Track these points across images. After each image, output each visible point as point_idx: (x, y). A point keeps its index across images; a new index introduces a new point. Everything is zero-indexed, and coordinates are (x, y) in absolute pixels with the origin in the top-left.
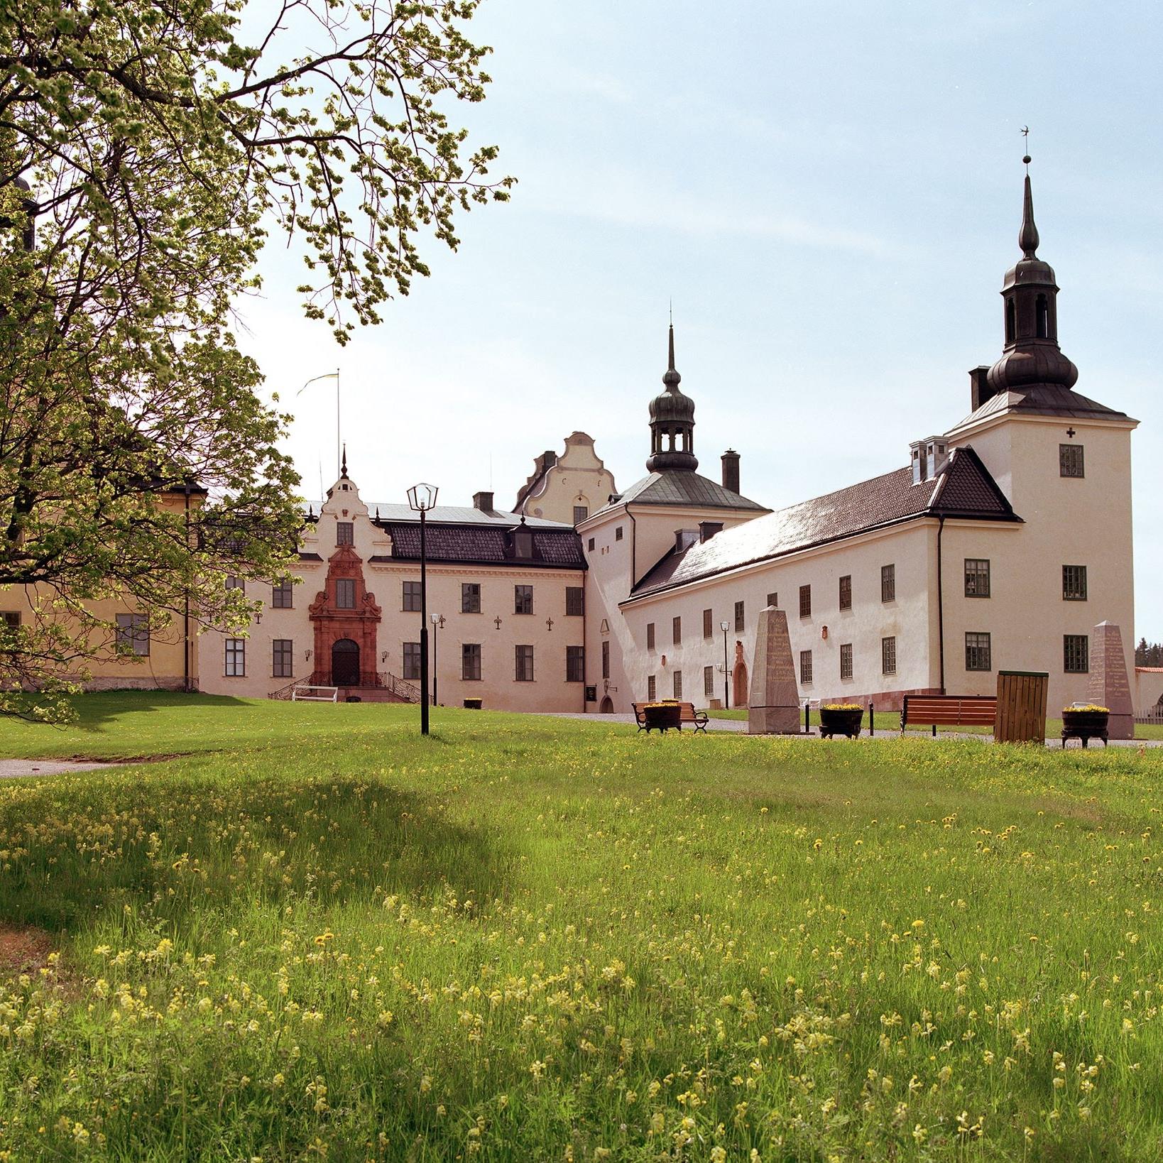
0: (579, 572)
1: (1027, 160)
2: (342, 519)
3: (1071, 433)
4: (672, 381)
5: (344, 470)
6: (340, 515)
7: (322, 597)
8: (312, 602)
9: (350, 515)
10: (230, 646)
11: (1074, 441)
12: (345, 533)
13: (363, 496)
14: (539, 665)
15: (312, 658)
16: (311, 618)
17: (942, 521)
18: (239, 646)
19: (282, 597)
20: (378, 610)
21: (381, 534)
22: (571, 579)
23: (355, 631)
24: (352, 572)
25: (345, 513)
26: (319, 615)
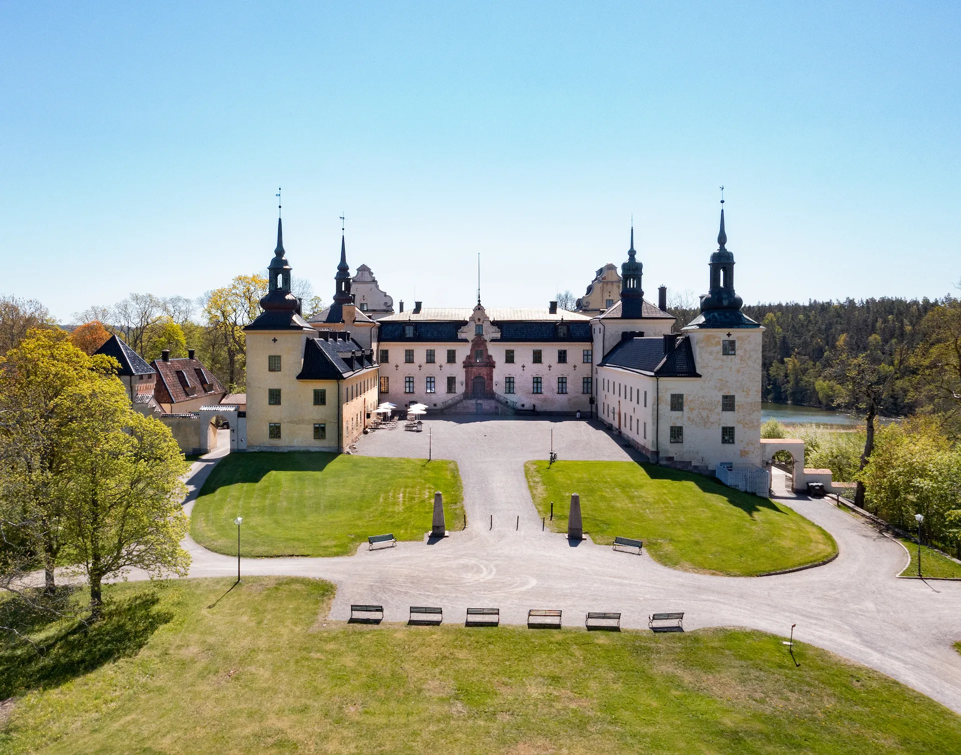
0: (590, 343)
1: (722, 202)
2: (478, 323)
3: (729, 335)
4: (632, 253)
5: (479, 301)
6: (477, 321)
7: (468, 357)
8: (464, 360)
9: (481, 321)
10: (429, 380)
11: (731, 338)
12: (479, 328)
13: (487, 312)
14: (570, 386)
15: (464, 385)
16: (464, 367)
17: (658, 379)
18: (433, 380)
19: (451, 357)
20: (494, 362)
21: (495, 328)
22: (586, 346)
23: (484, 371)
24: (482, 346)
25: (479, 320)
26: (467, 365)
